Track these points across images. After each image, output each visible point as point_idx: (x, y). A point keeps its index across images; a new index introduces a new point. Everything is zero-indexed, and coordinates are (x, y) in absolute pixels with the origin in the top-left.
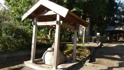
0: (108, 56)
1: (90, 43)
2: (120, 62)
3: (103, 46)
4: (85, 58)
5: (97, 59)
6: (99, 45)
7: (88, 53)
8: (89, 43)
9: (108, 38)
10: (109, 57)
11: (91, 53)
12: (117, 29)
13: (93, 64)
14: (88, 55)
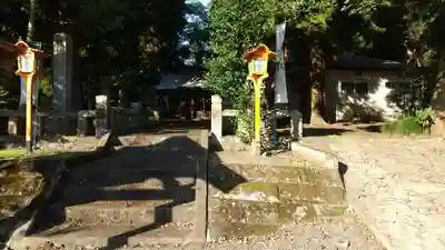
0: (119, 188)
1: (71, 138)
2: (162, 203)
3: (116, 148)
4: (11, 214)
5: (70, 211)
6: (103, 145)
7: (31, 187)
8: (66, 138)
9: (155, 113)
10: (123, 191)
11: (45, 188)
12: (189, 84)
13: (47, 240)
14: (27, 201)
